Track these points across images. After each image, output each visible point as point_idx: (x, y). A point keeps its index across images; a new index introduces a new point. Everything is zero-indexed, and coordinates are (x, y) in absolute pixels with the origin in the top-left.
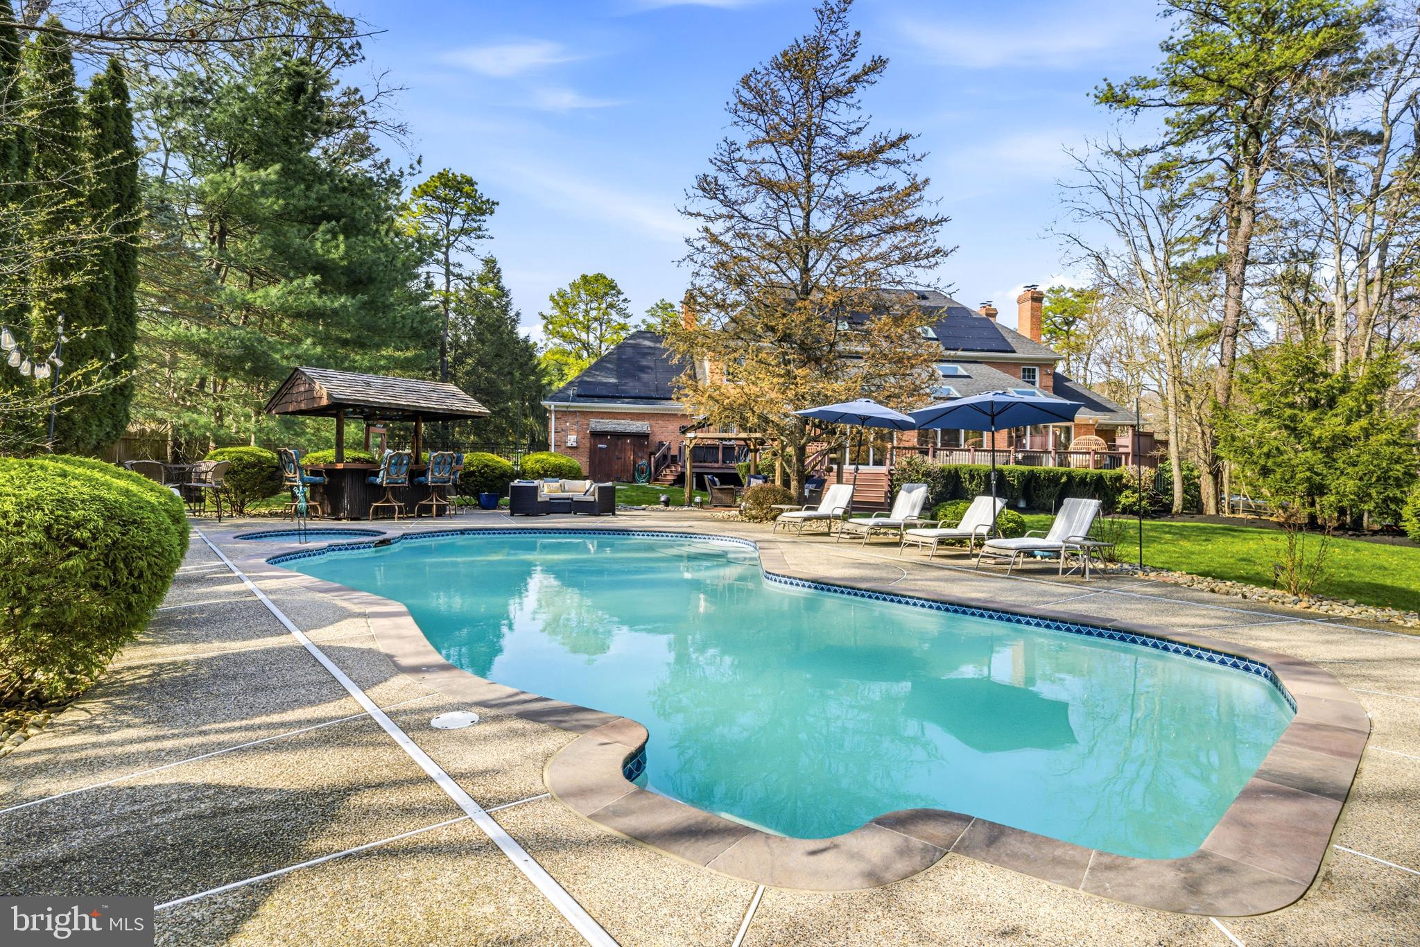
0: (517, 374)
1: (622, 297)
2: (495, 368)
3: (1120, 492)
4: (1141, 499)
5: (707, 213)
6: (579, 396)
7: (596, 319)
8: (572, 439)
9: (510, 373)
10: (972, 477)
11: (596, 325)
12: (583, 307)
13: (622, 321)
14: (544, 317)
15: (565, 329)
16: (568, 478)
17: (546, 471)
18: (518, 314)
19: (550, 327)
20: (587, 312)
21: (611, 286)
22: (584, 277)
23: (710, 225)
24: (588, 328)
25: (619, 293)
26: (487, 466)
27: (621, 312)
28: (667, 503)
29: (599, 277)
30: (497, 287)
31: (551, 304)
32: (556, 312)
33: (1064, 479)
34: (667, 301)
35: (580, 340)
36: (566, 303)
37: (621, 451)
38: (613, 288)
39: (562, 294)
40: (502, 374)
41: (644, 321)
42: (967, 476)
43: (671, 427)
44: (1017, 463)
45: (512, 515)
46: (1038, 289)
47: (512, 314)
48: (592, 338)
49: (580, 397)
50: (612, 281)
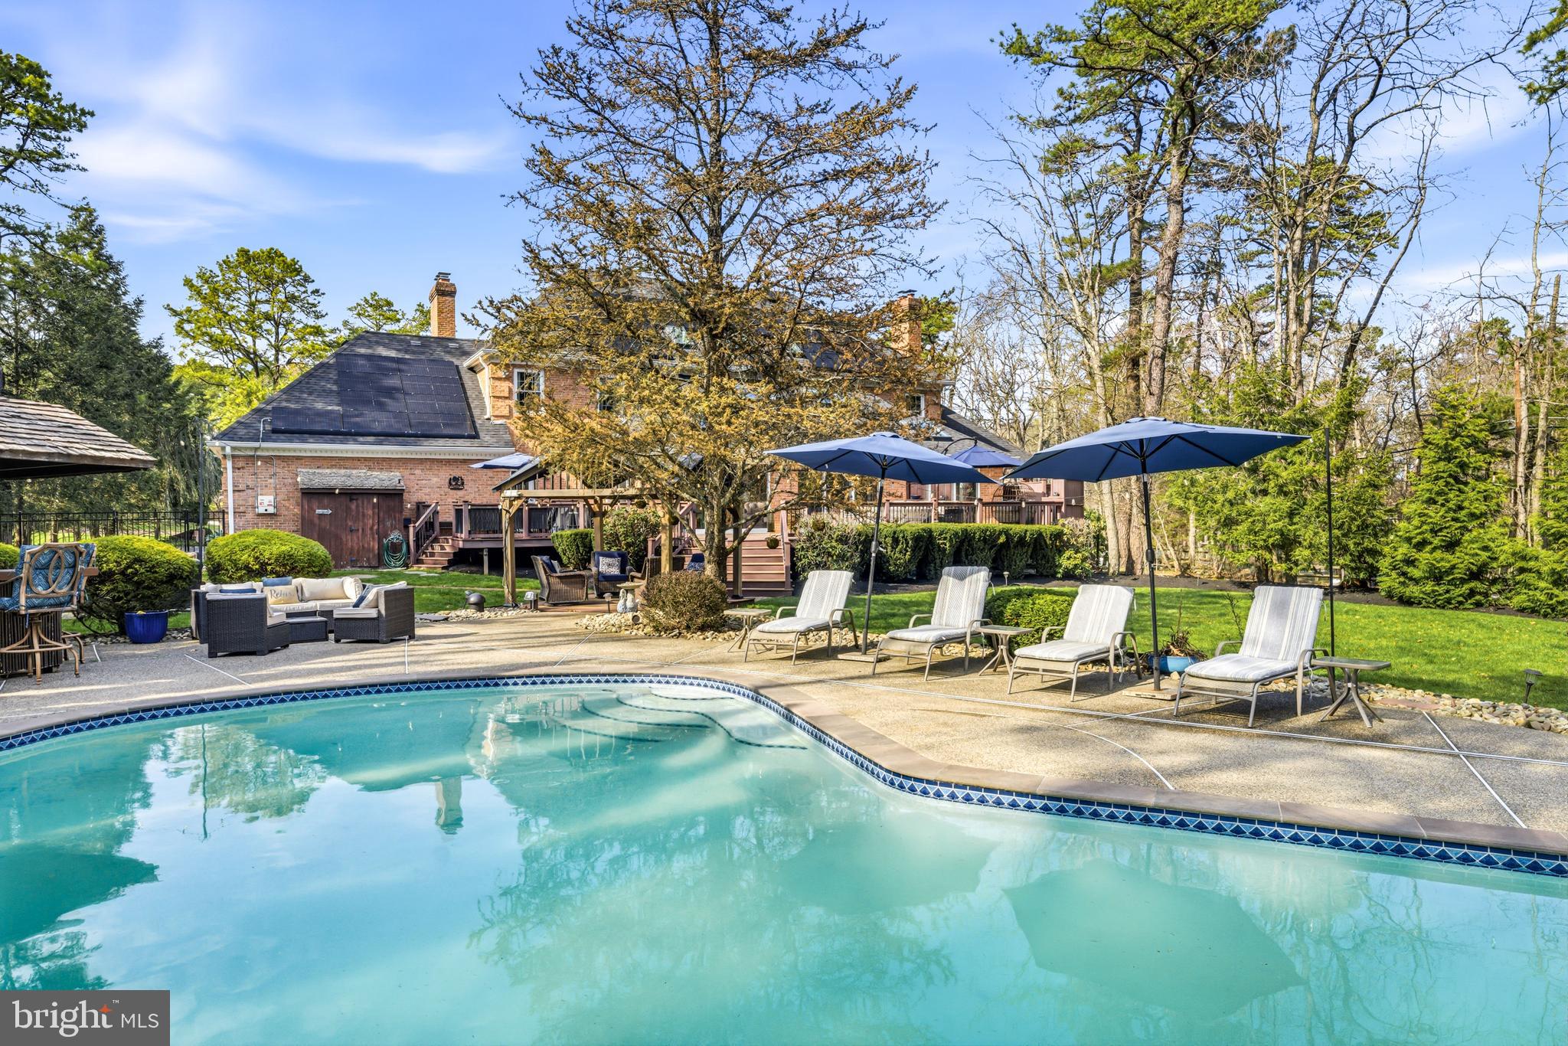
0: (142, 398)
1: (311, 287)
2: (100, 386)
3: (1060, 552)
4: (1084, 560)
5: (558, 119)
6: (275, 431)
7: (268, 317)
8: (266, 502)
9: (129, 396)
10: (896, 541)
11: (267, 326)
12: (245, 298)
13: (311, 322)
14: (175, 313)
15: (215, 331)
16: (308, 575)
17: (263, 565)
18: (139, 303)
19: (187, 327)
20: (252, 306)
21: (293, 268)
22: (244, 252)
23: (552, 144)
24: (255, 329)
25: (307, 279)
26: (139, 560)
27: (310, 309)
28: (480, 606)
29: (273, 256)
30: (98, 256)
31: (187, 291)
32: (197, 305)
33: (1002, 539)
34: (382, 295)
35: (240, 348)
36: (215, 291)
37: (356, 519)
38: (298, 271)
39: (206, 277)
40: (114, 396)
41: (346, 323)
42: (889, 540)
43: (435, 480)
44: (941, 520)
45: (212, 655)
46: (917, 296)
47: (128, 300)
48: (262, 345)
49: (276, 433)
50: (294, 262)
